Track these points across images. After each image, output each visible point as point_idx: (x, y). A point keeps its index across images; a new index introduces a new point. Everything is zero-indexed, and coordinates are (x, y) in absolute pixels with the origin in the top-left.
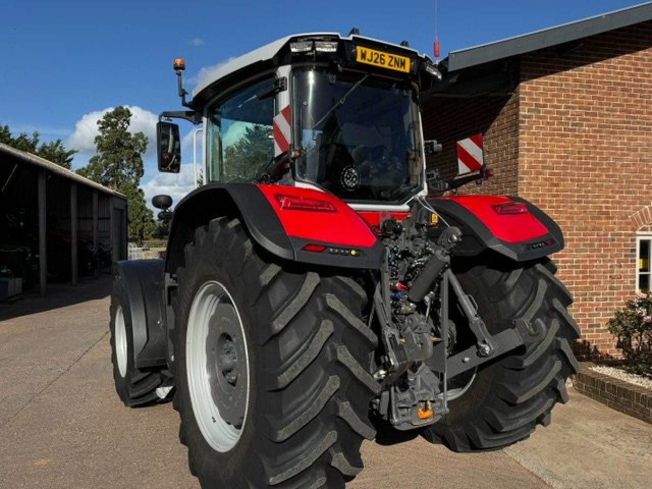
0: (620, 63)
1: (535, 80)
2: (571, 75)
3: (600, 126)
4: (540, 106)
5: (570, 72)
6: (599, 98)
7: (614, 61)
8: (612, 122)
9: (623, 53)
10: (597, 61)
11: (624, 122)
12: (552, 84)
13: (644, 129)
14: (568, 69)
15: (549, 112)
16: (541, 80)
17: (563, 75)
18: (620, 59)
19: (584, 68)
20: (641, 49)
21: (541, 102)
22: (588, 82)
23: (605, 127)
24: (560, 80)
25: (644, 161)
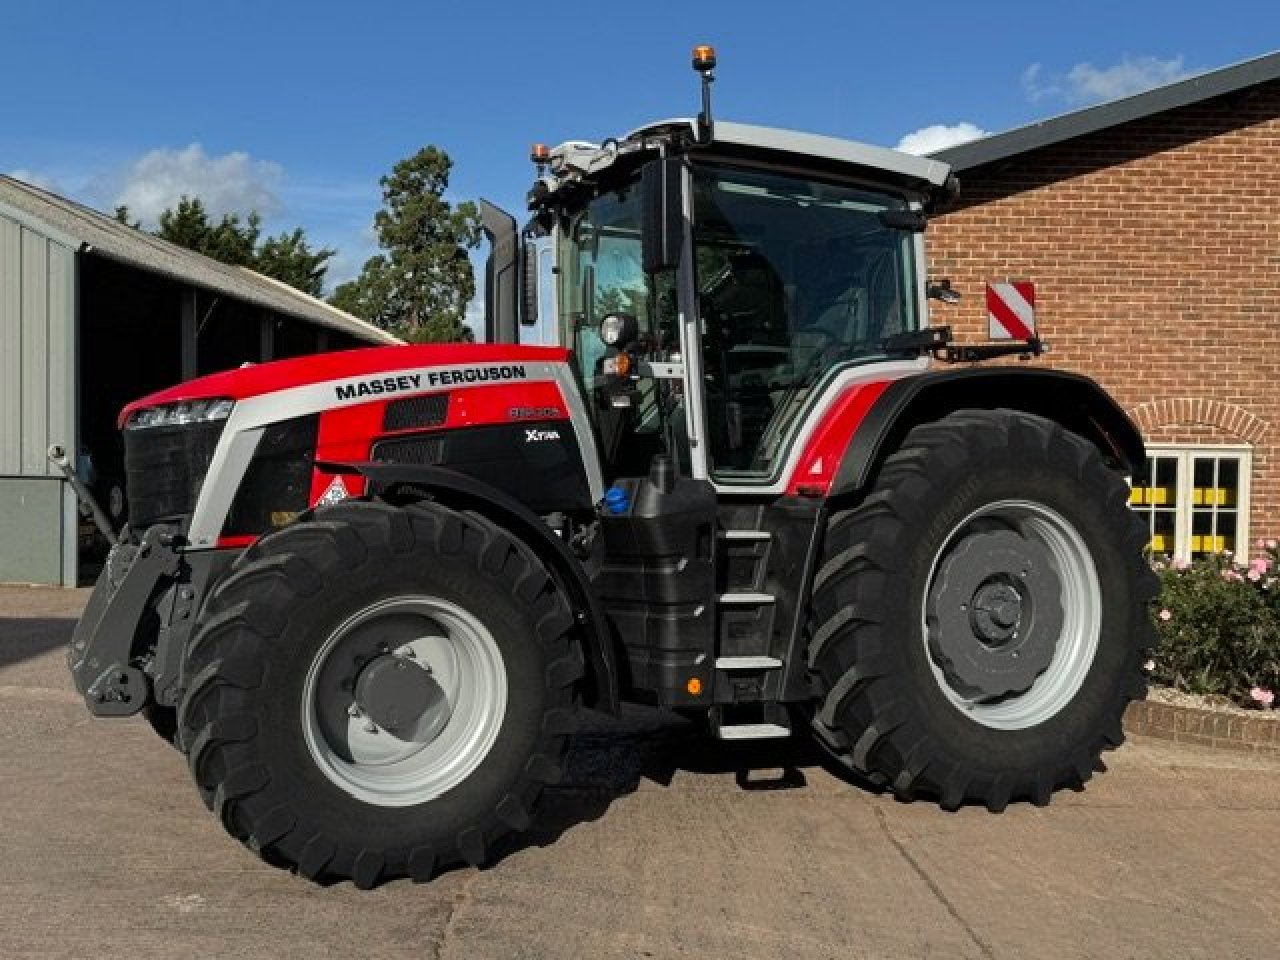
0: (1098, 181)
1: (948, 216)
2: (1010, 205)
3: (1060, 281)
4: (955, 255)
5: (1009, 199)
6: (1058, 239)
7: (1087, 179)
8: (1081, 274)
9: (1106, 165)
10: (1057, 180)
11: (1106, 273)
12: (978, 221)
13: (1142, 282)
14: (1005, 195)
15: (972, 264)
16: (960, 215)
17: (997, 205)
18: (1099, 174)
19: (1035, 192)
20: (1138, 156)
21: (958, 250)
22: (1040, 213)
23: (1069, 281)
24: (991, 213)
25: (1140, 332)
